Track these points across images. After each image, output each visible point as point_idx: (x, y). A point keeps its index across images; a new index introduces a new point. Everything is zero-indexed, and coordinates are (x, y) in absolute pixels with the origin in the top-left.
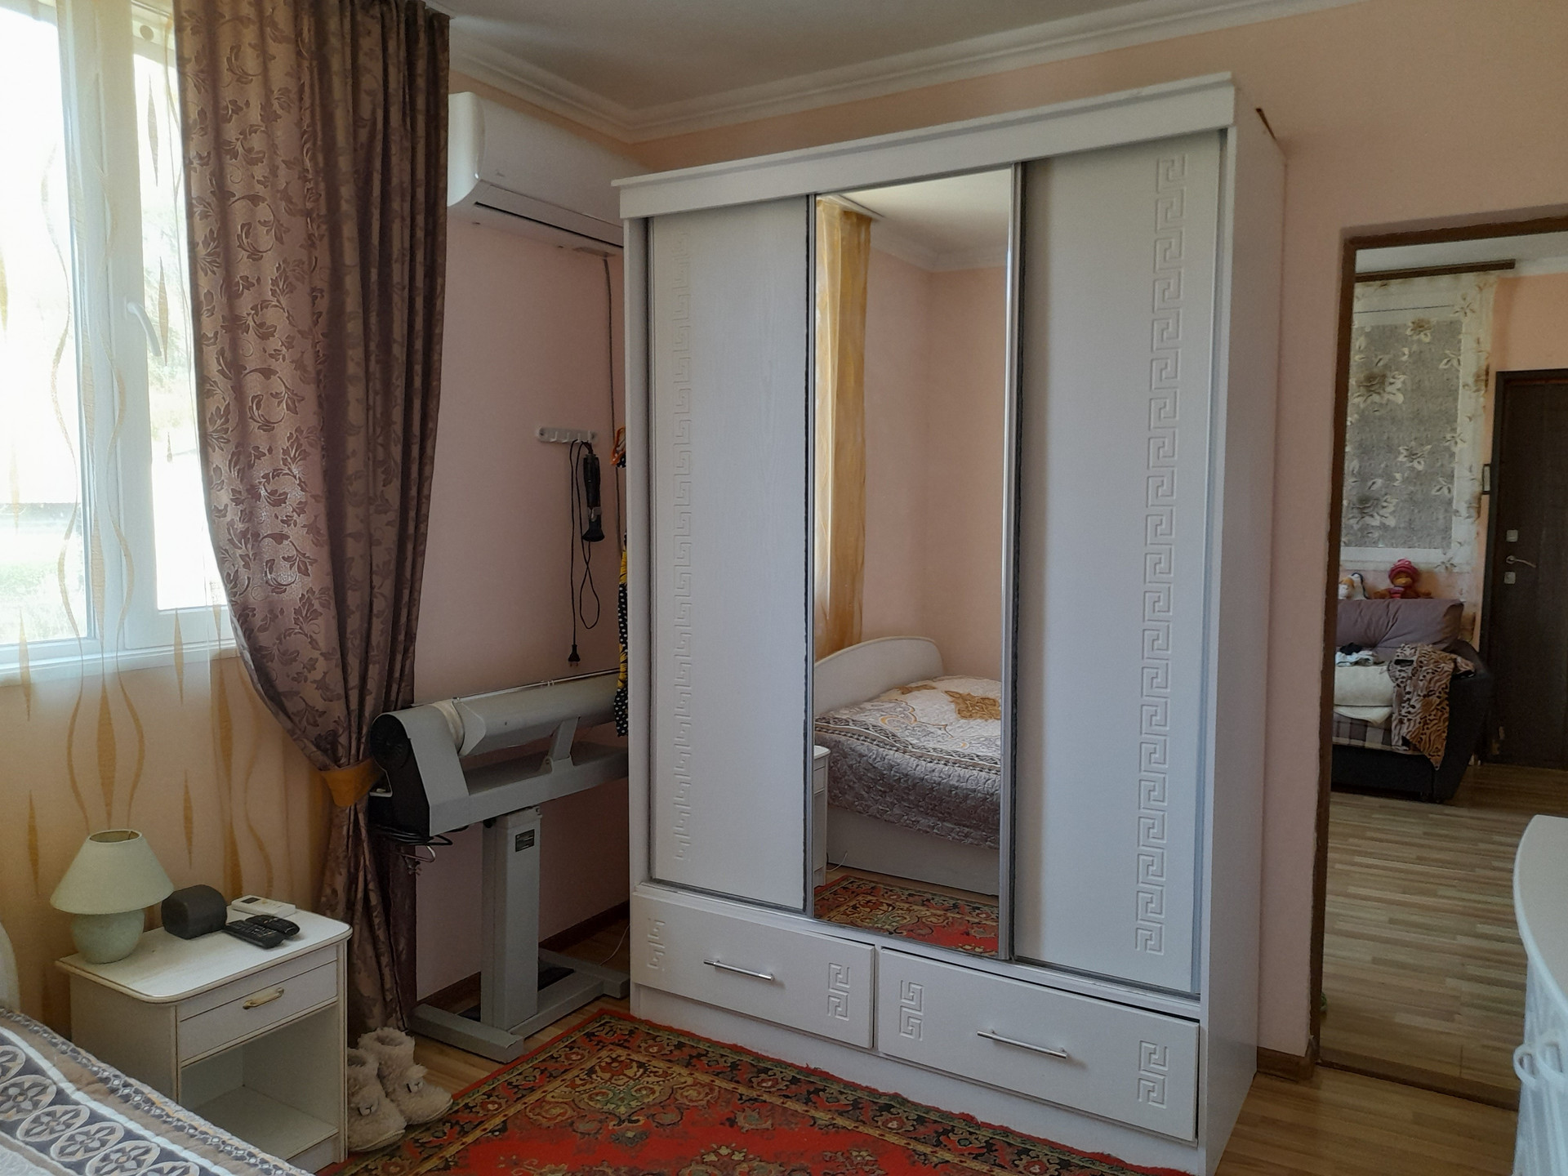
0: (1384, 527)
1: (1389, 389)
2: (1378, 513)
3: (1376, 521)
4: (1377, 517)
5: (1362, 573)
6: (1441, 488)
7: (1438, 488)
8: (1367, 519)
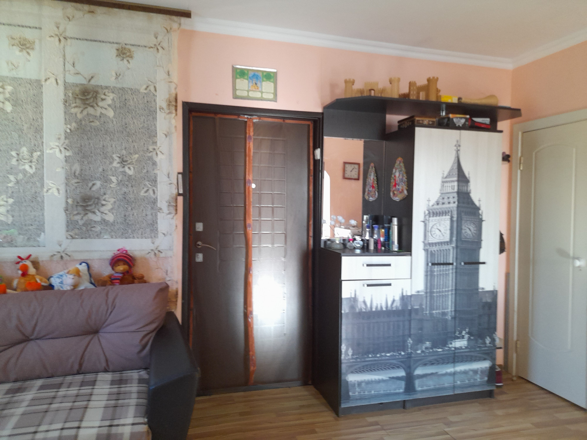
0: (104, 222)
1: (101, 104)
2: (99, 210)
3: (97, 218)
4: (98, 213)
5: (89, 262)
6: (148, 190)
7: (145, 189)
8: (91, 216)
